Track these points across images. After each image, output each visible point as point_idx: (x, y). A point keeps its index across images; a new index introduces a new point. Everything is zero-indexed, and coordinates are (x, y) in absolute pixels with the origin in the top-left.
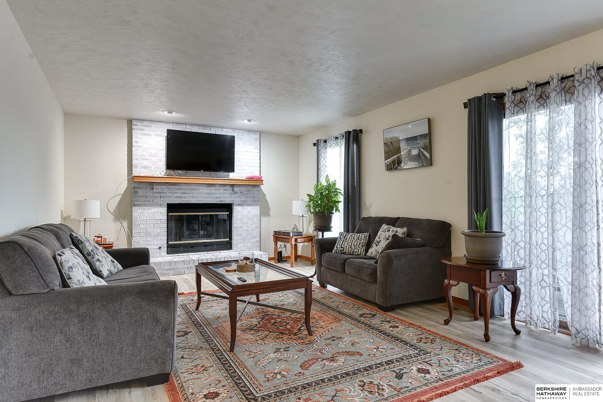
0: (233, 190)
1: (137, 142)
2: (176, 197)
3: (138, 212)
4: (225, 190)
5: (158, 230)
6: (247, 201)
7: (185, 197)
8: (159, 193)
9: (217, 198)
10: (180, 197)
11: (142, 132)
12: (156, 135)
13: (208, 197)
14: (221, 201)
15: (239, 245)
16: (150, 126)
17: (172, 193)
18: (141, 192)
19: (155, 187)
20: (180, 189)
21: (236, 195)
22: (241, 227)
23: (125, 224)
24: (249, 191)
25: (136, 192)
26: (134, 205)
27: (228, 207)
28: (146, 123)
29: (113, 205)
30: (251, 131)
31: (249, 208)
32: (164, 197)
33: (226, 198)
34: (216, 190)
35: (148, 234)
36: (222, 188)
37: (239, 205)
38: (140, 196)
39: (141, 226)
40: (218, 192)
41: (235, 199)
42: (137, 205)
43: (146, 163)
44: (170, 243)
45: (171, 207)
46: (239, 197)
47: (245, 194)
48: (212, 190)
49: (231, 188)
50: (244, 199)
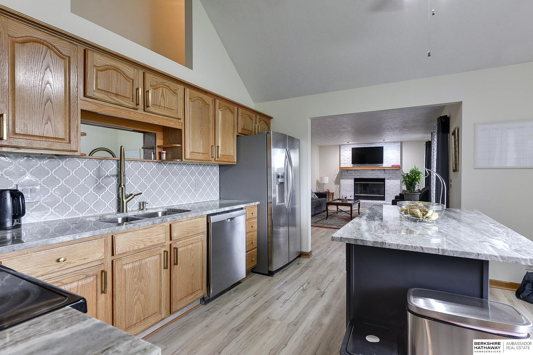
0: (385, 172)
1: (342, 154)
2: (357, 175)
3: (342, 181)
4: (380, 172)
5: (350, 189)
6: (393, 177)
7: (361, 175)
8: (350, 174)
9: (376, 176)
10: (359, 175)
11: (344, 149)
12: (349, 150)
13: (372, 175)
14: (379, 177)
15: (388, 199)
16: (347, 147)
17: (356, 174)
18: (343, 174)
19: (349, 171)
20: (359, 172)
21: (386, 174)
22: (389, 190)
23: (338, 186)
24: (394, 172)
25: (342, 174)
26: (341, 179)
27: (383, 180)
28: (345, 146)
29: (334, 179)
30: (395, 142)
31: (394, 181)
32: (353, 175)
33: (381, 176)
34: (376, 172)
35: (346, 190)
36: (379, 171)
37: (388, 179)
38: (343, 175)
39: (344, 187)
40: (377, 173)
41: (386, 176)
42: (342, 179)
43: (345, 162)
44: (356, 195)
45: (356, 180)
46: (388, 175)
47: (392, 174)
48: (374, 172)
49: (384, 171)
50: (391, 176)
